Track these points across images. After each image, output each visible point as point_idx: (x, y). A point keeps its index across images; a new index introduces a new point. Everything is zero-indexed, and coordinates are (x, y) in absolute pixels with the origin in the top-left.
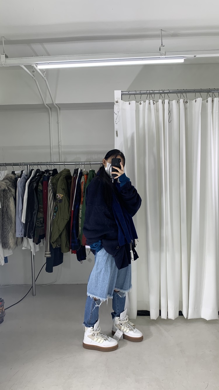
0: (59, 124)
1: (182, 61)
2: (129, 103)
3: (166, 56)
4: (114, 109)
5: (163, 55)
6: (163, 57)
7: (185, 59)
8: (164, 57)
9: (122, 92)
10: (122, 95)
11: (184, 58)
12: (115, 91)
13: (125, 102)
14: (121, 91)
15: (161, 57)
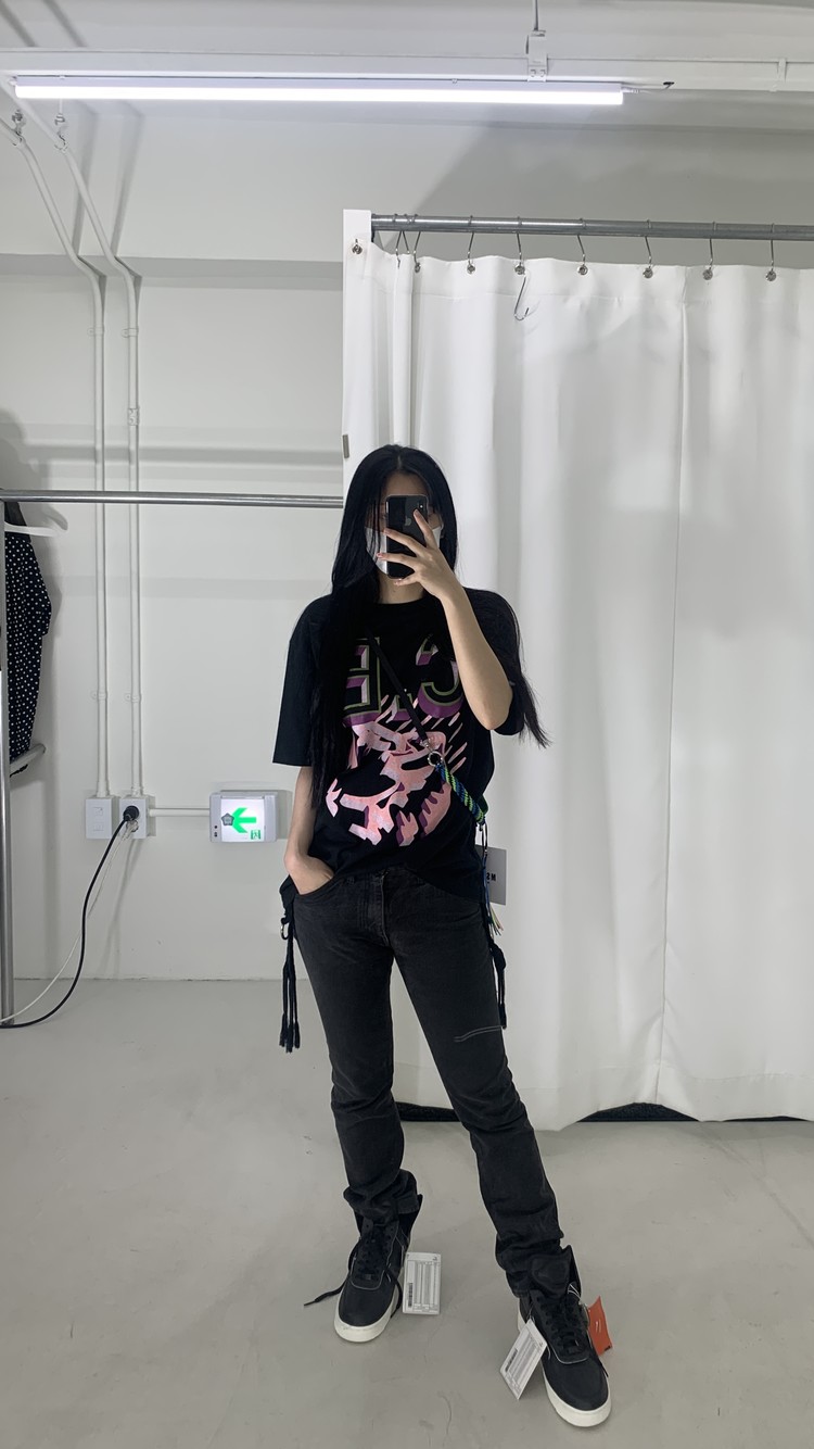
0: (133, 339)
1: (615, 99)
3: (553, 74)
4: (340, 287)
5: (538, 69)
6: (537, 78)
7: (627, 91)
8: (545, 78)
9: (373, 216)
10: (373, 230)
11: (622, 88)
12: (345, 211)
14: (369, 213)
15: (529, 78)
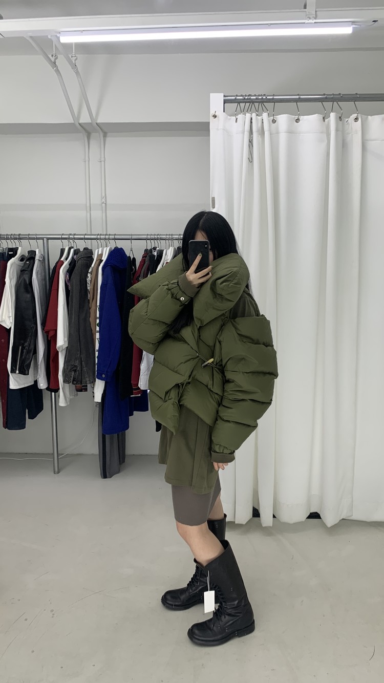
0: (103, 163)
1: (348, 30)
2: (235, 119)
3: (319, 19)
5: (311, 16)
6: (310, 21)
7: (354, 26)
8: (314, 21)
9: (224, 96)
10: (224, 103)
11: (352, 24)
12: (211, 94)
13: (229, 117)
14: (222, 95)
15: (306, 21)
